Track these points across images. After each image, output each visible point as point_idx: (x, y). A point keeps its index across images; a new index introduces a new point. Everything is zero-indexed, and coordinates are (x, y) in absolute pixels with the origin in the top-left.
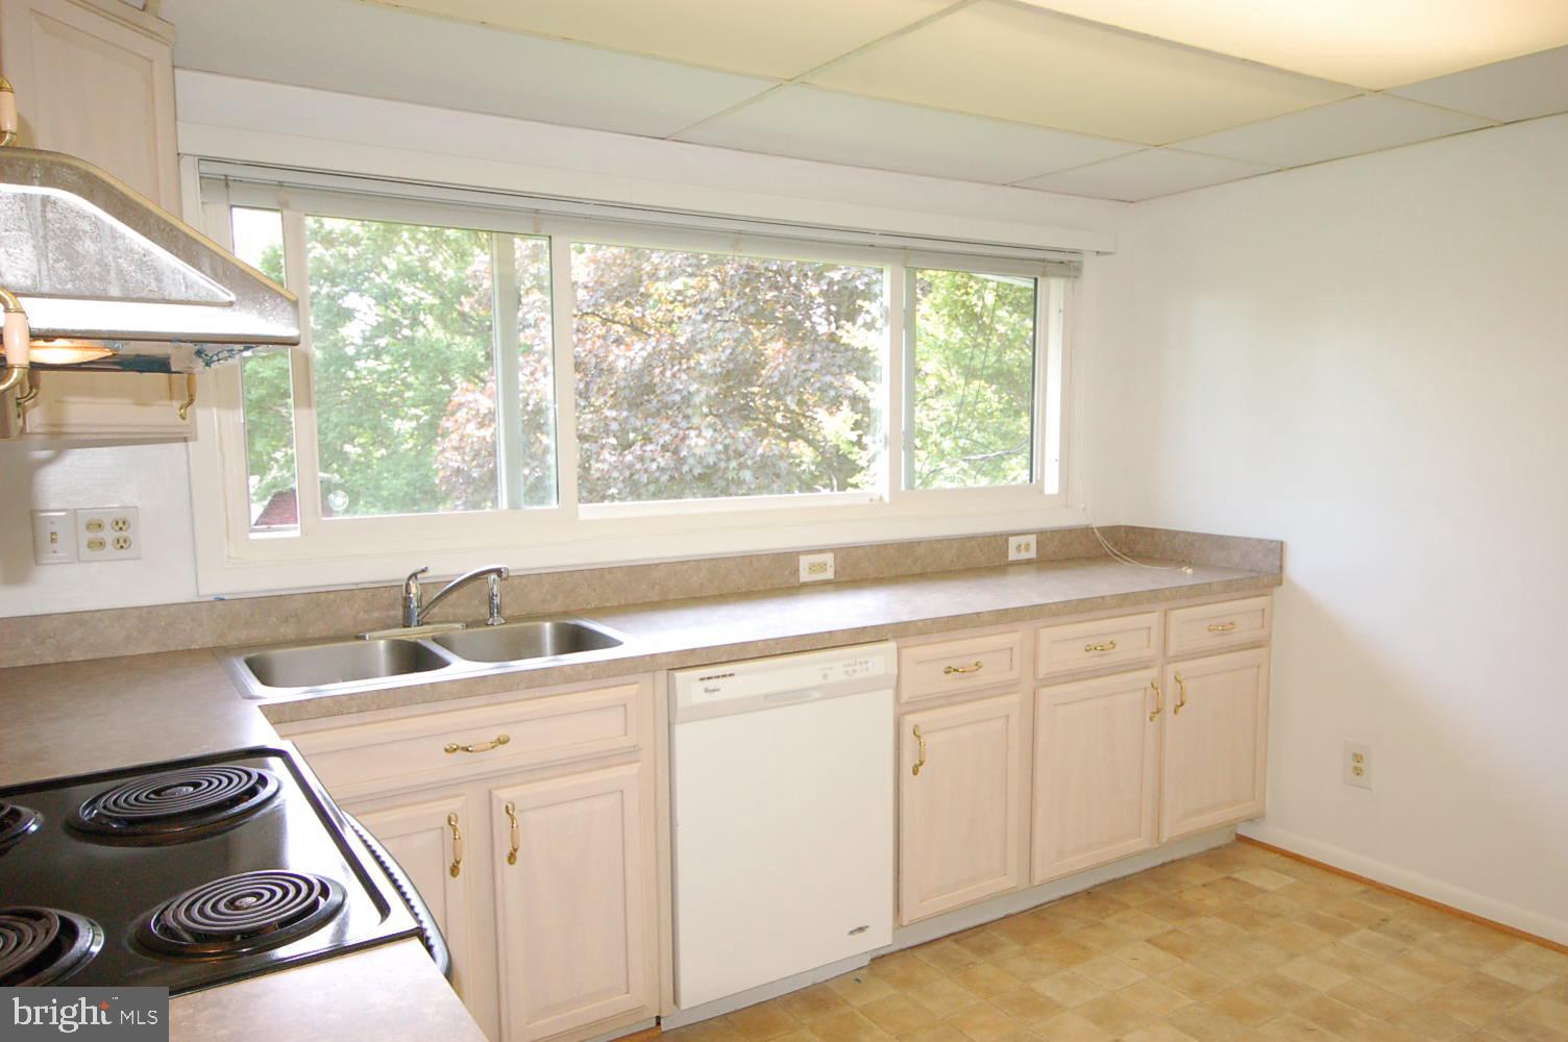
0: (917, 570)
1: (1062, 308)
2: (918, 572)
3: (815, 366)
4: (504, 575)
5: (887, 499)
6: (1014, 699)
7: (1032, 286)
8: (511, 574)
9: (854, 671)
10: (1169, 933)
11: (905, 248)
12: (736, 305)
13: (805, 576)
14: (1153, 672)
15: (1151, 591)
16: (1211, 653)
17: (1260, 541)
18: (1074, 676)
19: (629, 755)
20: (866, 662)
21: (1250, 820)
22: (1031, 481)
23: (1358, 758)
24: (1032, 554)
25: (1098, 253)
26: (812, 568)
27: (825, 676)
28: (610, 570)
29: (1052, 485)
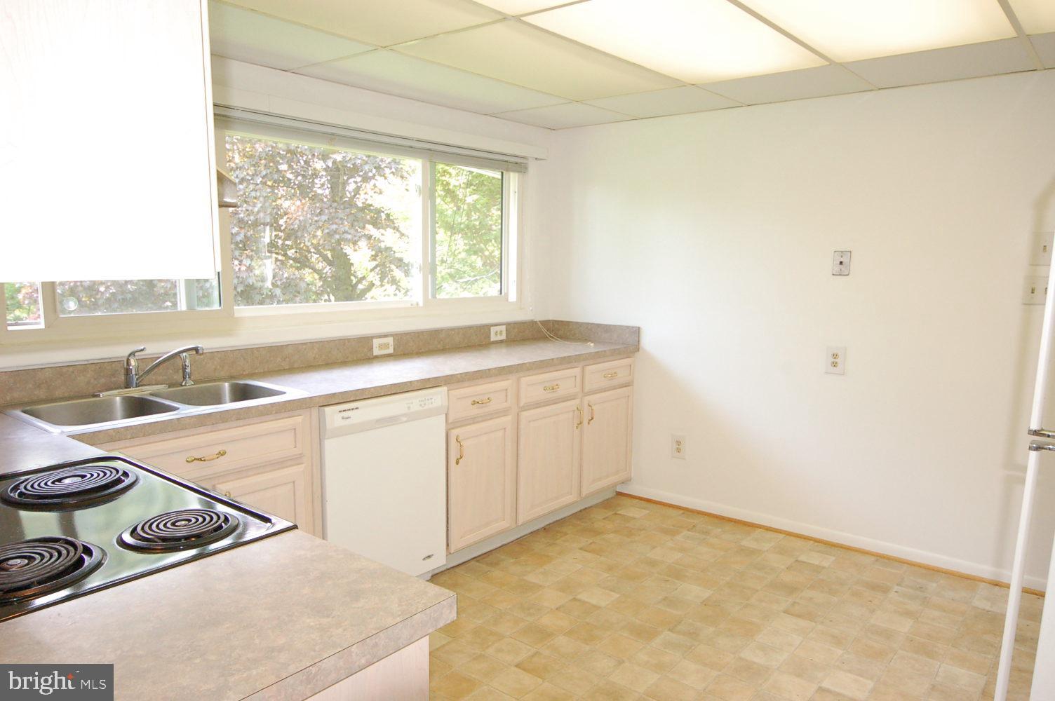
0: (440, 346)
1: (517, 190)
2: (441, 348)
3: (324, 218)
4: (200, 352)
5: (421, 304)
6: (509, 418)
7: (500, 177)
8: (205, 351)
9: (425, 404)
10: (591, 544)
11: (430, 150)
12: (264, 173)
13: (376, 352)
14: (577, 401)
15: (576, 355)
16: (605, 390)
17: (628, 327)
18: (538, 405)
19: (296, 460)
20: (431, 399)
21: (623, 483)
22: (501, 293)
23: (679, 443)
24: (503, 337)
25: (536, 159)
26: (381, 347)
27: (409, 408)
29: (513, 297)
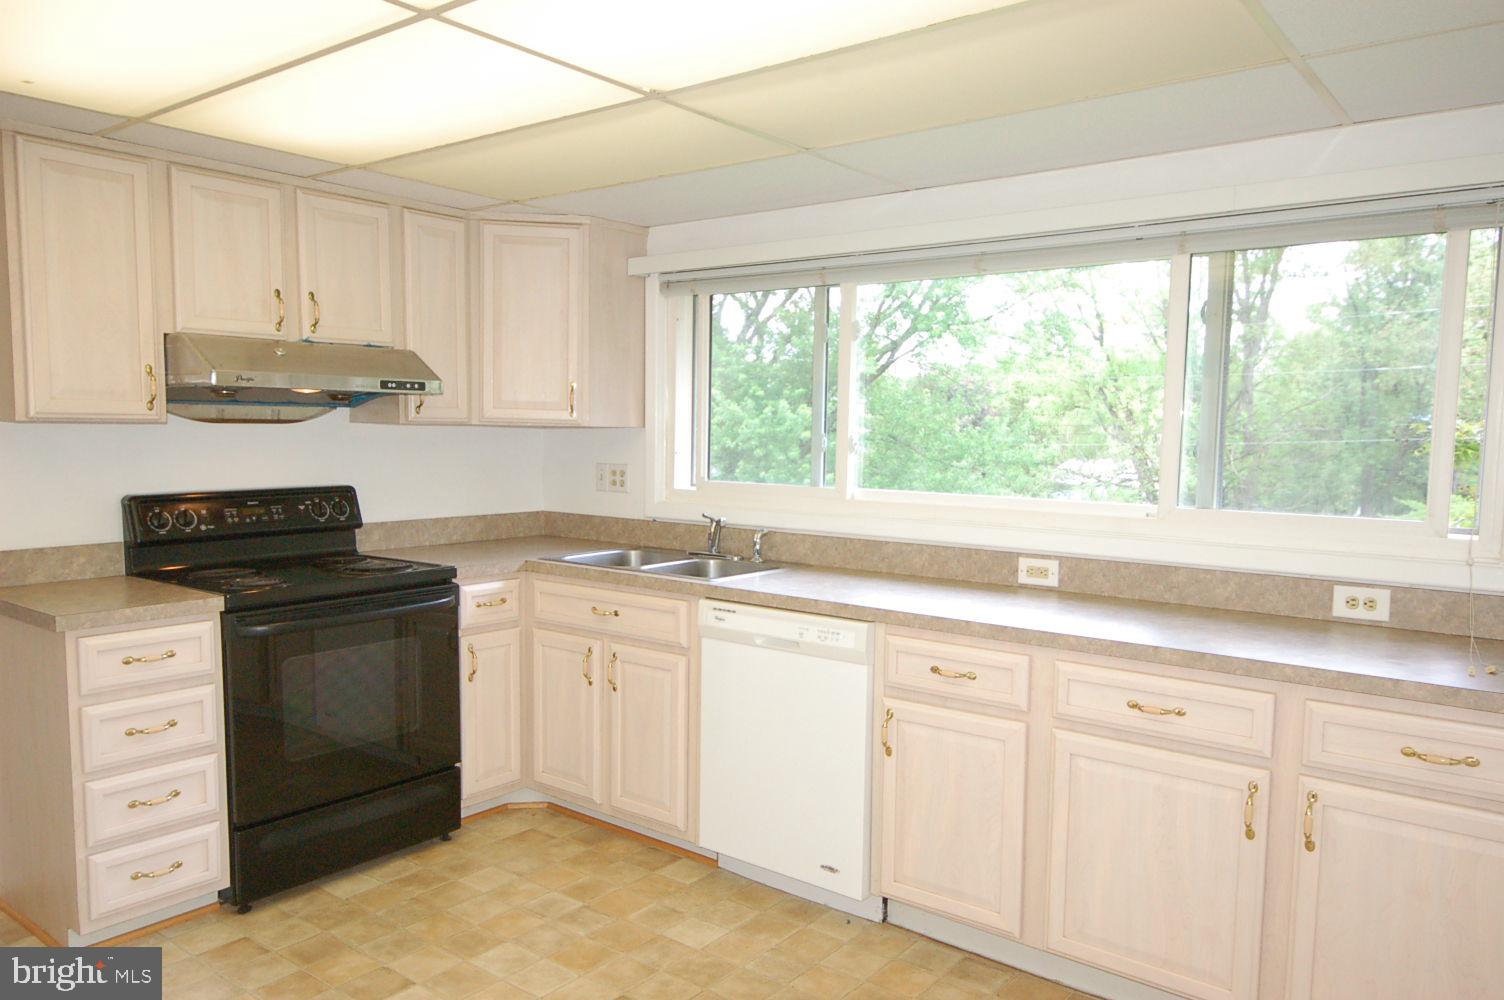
9: (826, 638)
13: (1023, 578)
20: (838, 634)
24: (1381, 616)
26: (1030, 571)
27: (801, 634)
28: (851, 540)
